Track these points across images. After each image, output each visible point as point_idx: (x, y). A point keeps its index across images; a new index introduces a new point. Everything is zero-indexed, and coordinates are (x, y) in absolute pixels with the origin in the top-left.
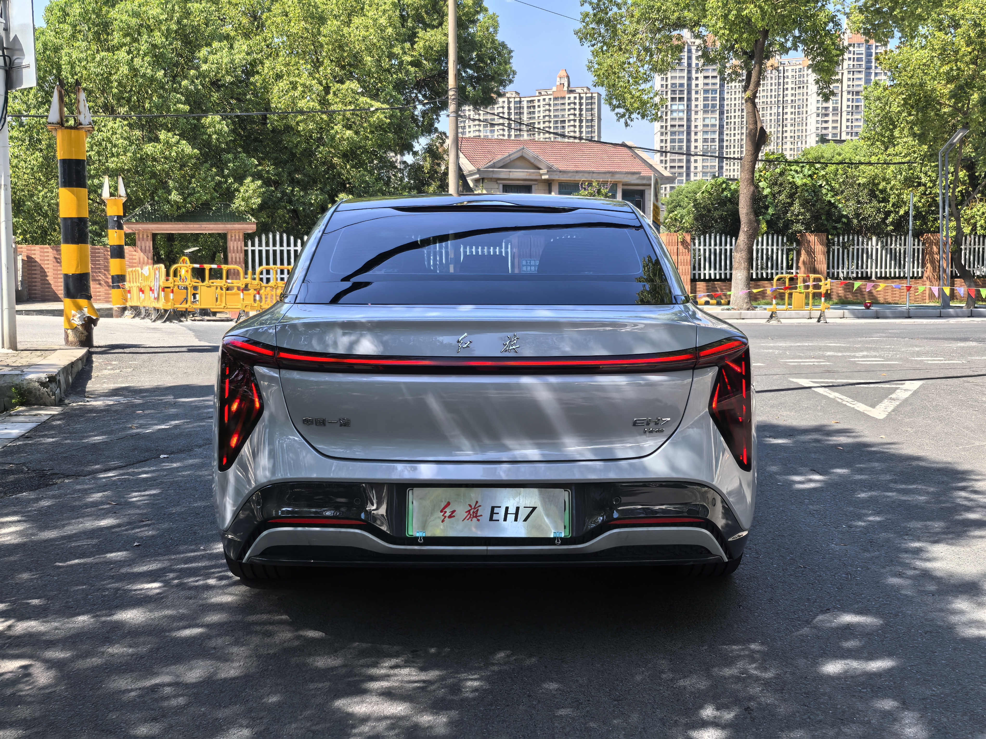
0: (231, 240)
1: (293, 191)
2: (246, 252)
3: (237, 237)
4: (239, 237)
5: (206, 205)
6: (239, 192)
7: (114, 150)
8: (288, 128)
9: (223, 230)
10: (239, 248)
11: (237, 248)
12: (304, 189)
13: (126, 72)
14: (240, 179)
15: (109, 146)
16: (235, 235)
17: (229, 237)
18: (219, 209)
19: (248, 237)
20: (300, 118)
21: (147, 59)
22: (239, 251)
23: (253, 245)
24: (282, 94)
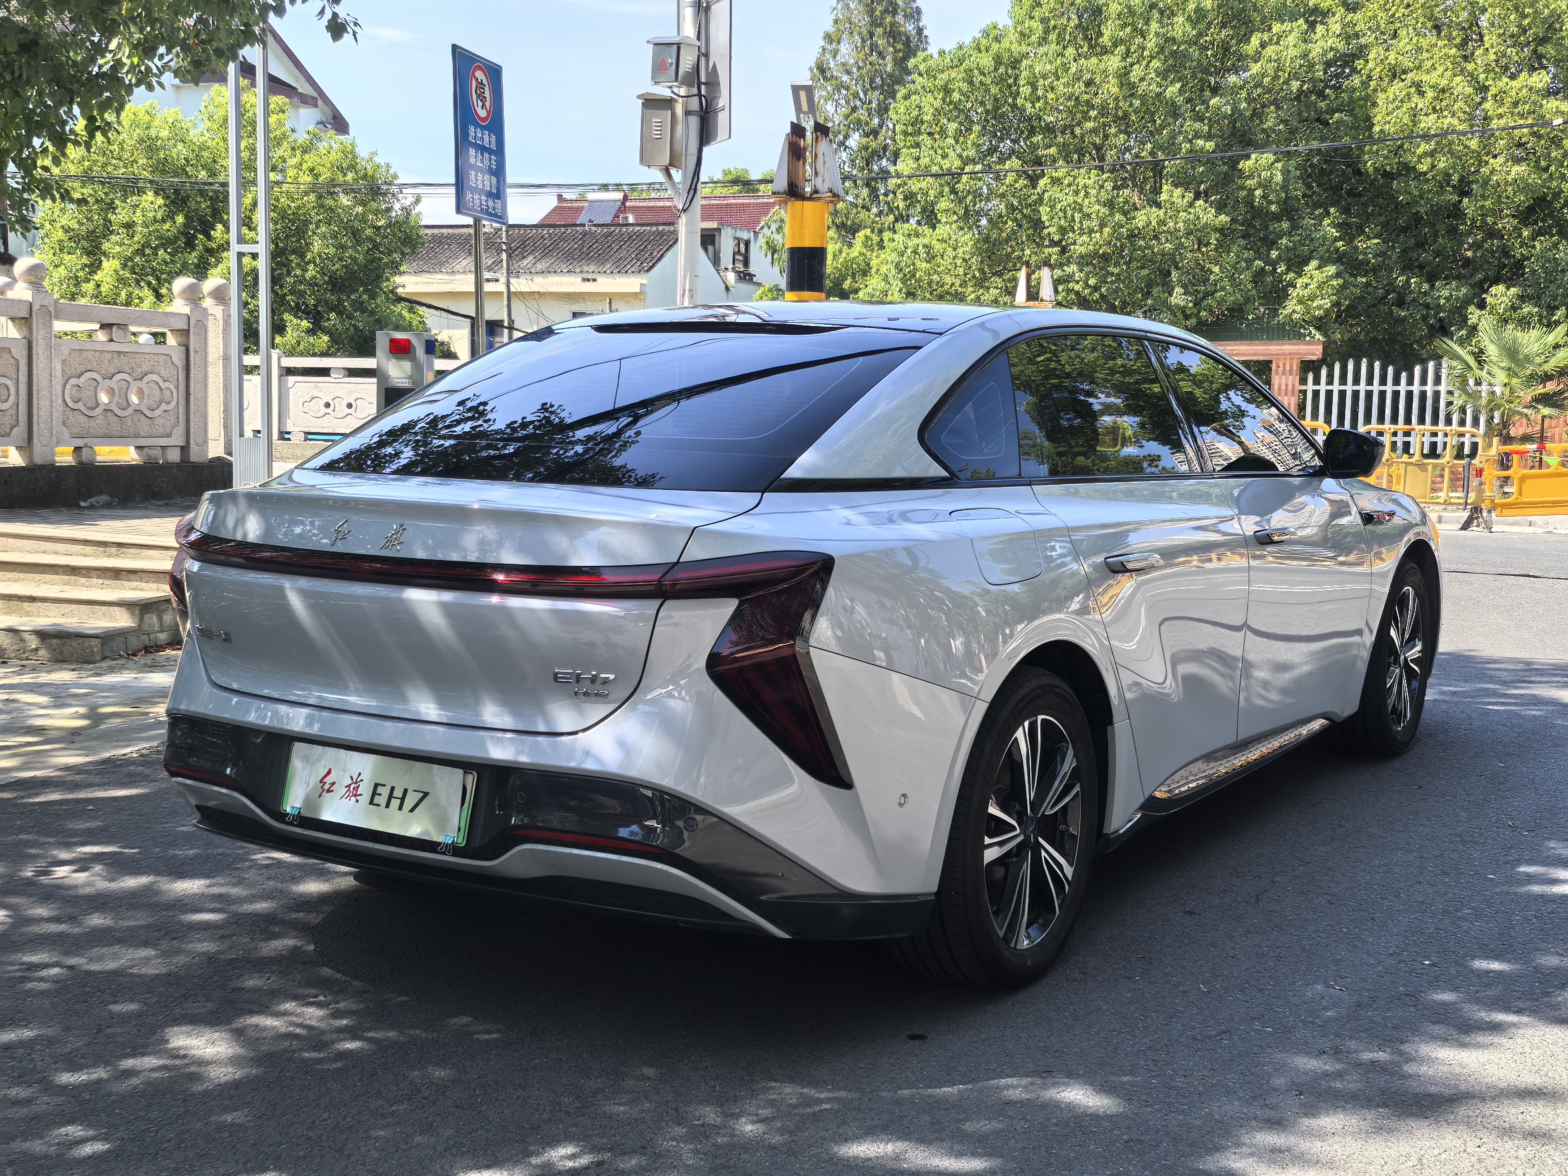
0: (1277, 374)
1: (1408, 281)
2: (1304, 392)
3: (1288, 368)
4: (1291, 366)
5: (1237, 311)
6: (1295, 287)
7: (1086, 224)
8: (1407, 169)
9: (1263, 355)
10: (1290, 387)
11: (1287, 385)
12: (1431, 279)
13: (1115, 90)
14: (1298, 264)
15: (1077, 216)
16: (1284, 365)
17: (1274, 366)
18: (1258, 319)
19: (1308, 367)
20: (1424, 147)
21: (1156, 64)
22: (1290, 393)
23: (1317, 381)
24: (1391, 106)
